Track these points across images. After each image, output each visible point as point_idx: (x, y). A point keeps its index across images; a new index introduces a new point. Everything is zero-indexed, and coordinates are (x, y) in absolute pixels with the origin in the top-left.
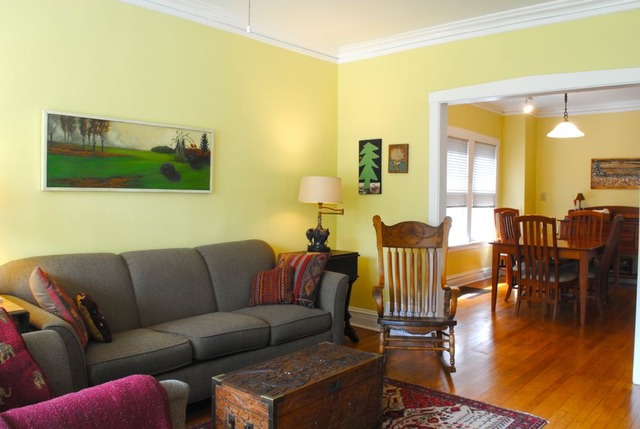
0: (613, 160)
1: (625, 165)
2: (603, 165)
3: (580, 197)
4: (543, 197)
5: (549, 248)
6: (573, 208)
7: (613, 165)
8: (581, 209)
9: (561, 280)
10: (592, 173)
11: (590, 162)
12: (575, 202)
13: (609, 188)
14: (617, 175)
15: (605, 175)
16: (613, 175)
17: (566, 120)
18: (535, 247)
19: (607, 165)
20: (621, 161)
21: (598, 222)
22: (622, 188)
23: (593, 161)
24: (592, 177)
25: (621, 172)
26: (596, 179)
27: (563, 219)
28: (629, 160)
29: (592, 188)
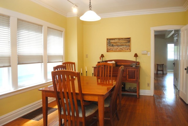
0: (116, 39)
1: (121, 41)
2: (112, 41)
3: (102, 56)
4: (87, 56)
5: (77, 94)
6: (99, 61)
7: (116, 41)
8: (103, 62)
9: (87, 115)
10: (107, 45)
11: (106, 39)
12: (100, 58)
13: (115, 51)
14: (118, 46)
15: (113, 46)
16: (116, 45)
17: (90, 10)
18: (72, 93)
19: (113, 41)
20: (119, 39)
21: (110, 67)
22: (120, 51)
23: (107, 39)
24: (107, 46)
25: (119, 44)
26: (109, 48)
27: (95, 66)
28: (122, 39)
29: (107, 52)
